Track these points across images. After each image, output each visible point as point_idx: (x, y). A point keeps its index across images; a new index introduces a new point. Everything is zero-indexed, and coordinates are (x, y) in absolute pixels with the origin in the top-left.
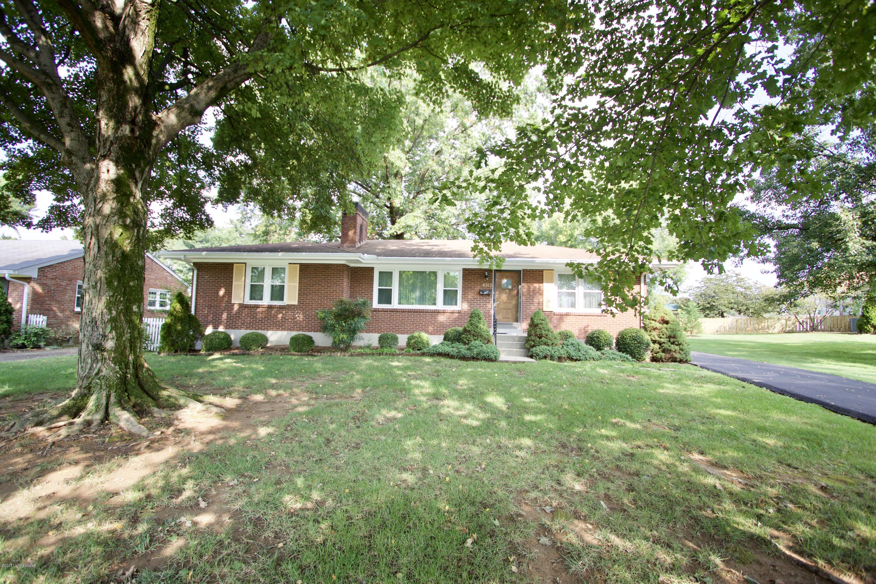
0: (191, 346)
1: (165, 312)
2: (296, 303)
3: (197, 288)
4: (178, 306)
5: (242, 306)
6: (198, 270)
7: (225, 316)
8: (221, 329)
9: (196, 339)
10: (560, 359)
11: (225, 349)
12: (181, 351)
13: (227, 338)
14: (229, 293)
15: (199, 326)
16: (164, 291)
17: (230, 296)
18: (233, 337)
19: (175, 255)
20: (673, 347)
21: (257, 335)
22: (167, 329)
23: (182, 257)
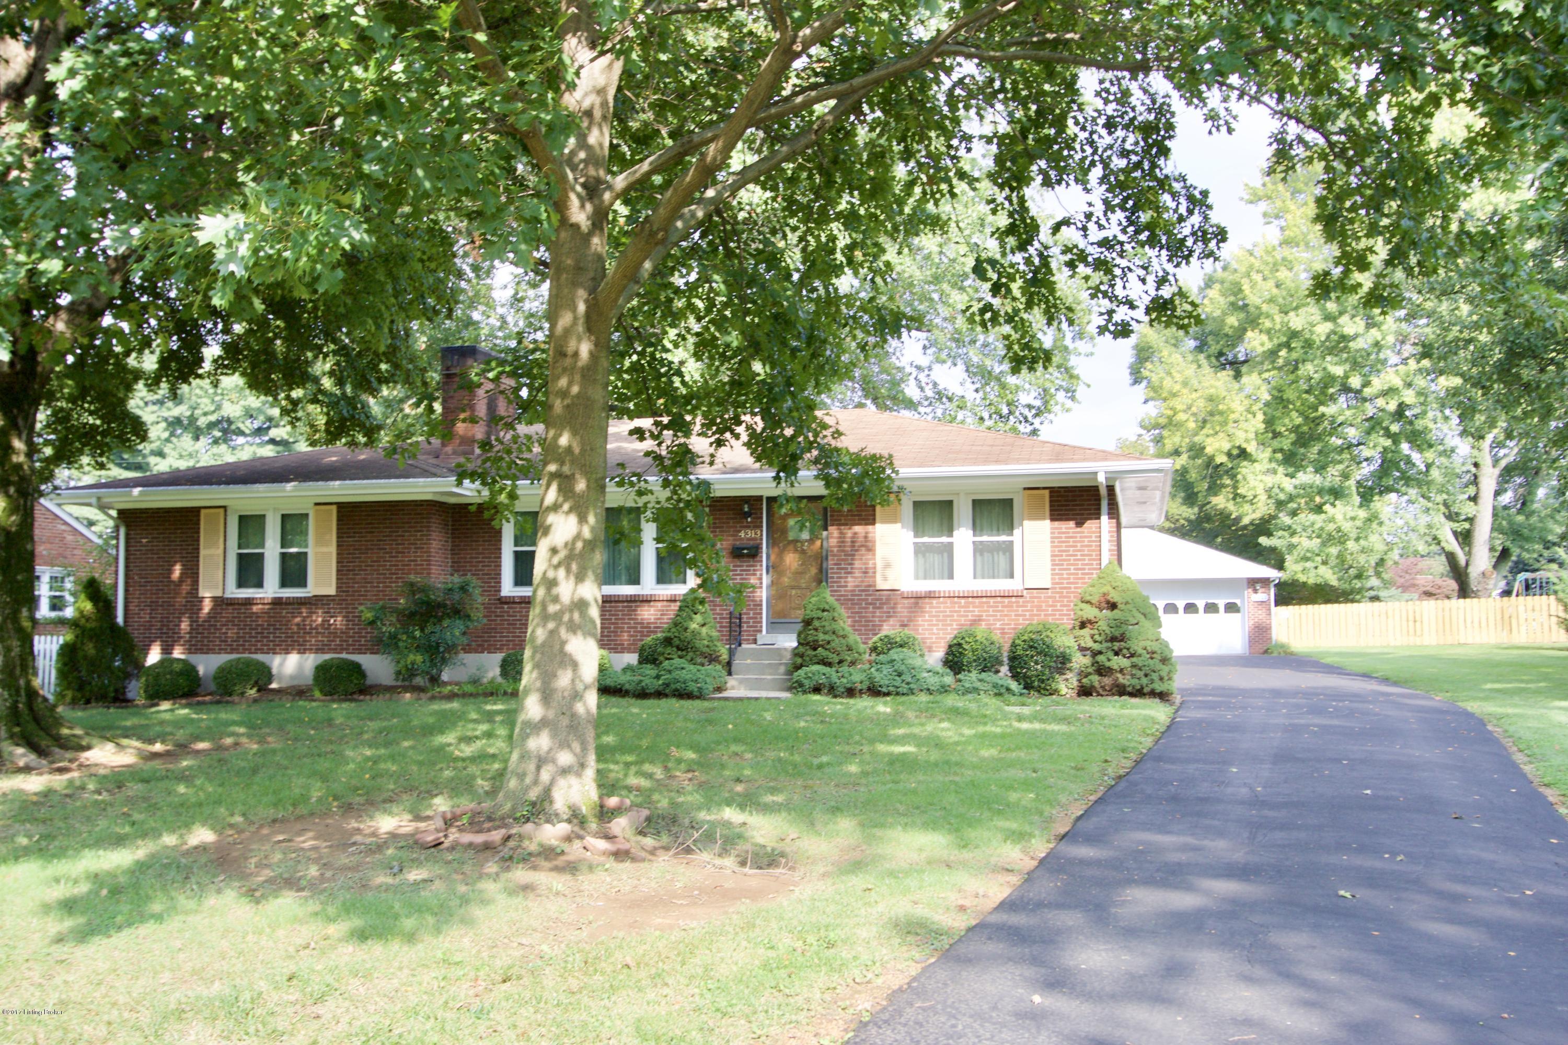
0: (116, 691)
1: (62, 622)
2: (331, 590)
3: (127, 567)
4: (88, 606)
5: (220, 602)
6: (128, 527)
7: (185, 626)
8: (178, 653)
9: (128, 676)
10: (851, 692)
11: (186, 695)
12: (97, 700)
13: (189, 671)
14: (192, 572)
15: (132, 647)
16: (58, 571)
17: (195, 582)
18: (201, 670)
19: (81, 494)
20: (1118, 662)
21: (248, 663)
22: (68, 654)
23: (94, 501)
